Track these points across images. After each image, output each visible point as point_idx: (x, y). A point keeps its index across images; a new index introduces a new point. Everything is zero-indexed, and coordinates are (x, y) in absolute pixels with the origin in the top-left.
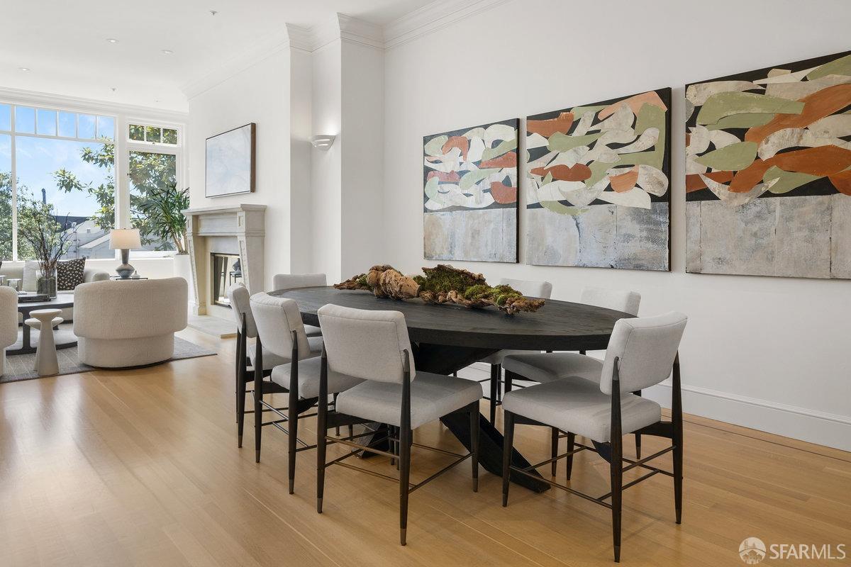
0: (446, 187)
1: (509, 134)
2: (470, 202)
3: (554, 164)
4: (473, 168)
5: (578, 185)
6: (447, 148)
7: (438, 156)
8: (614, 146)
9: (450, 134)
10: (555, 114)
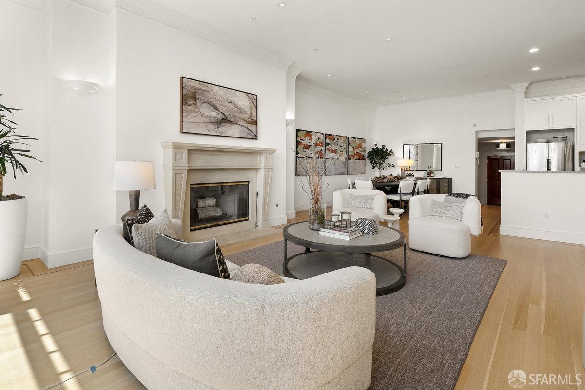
0: (305, 150)
1: (322, 137)
2: (312, 156)
3: (331, 148)
4: (313, 145)
5: (335, 154)
6: (305, 136)
7: (302, 138)
8: (340, 146)
9: (307, 131)
10: (331, 135)
